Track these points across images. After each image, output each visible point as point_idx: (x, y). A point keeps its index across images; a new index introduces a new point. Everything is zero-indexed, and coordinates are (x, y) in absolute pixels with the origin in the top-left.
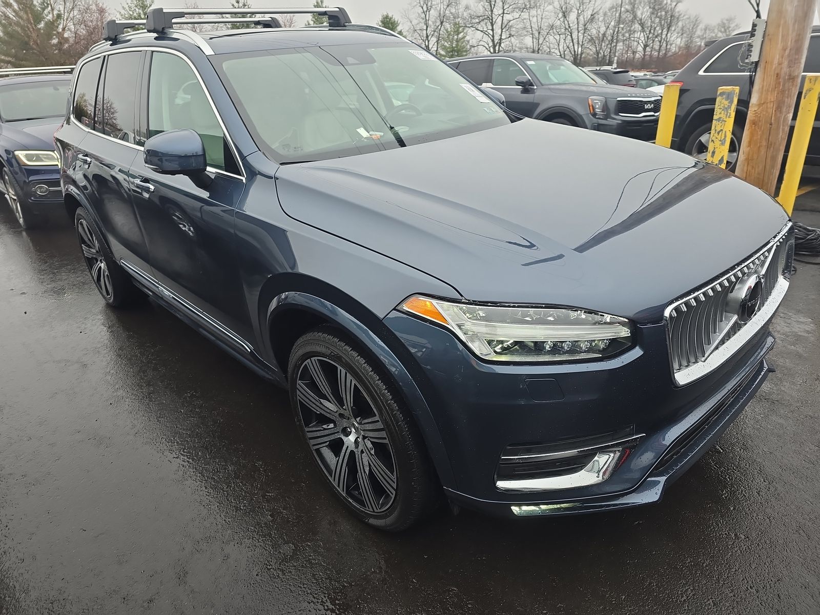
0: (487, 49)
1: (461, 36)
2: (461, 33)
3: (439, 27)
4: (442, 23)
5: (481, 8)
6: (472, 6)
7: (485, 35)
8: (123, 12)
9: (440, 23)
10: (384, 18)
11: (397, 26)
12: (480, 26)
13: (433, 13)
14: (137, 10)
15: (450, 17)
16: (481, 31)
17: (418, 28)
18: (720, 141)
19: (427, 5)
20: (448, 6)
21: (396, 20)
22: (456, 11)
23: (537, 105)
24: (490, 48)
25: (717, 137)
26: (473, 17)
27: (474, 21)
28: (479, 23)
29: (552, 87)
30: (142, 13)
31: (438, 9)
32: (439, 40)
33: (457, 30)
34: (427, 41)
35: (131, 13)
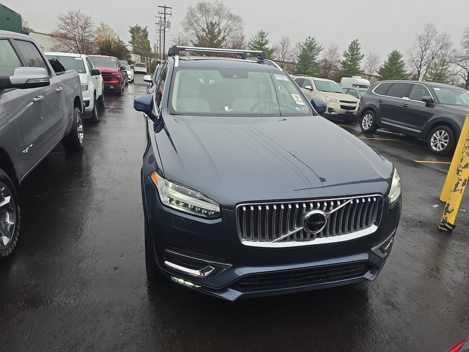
0: (463, 77)
1: (444, 67)
2: (445, 65)
3: (431, 61)
4: (433, 58)
5: (465, 52)
6: (458, 50)
7: (463, 69)
8: (252, 38)
9: (432, 58)
10: (393, 52)
11: (401, 58)
12: (461, 63)
13: (429, 52)
14: (259, 38)
15: (440, 55)
16: (461, 66)
17: (416, 59)
18: (467, 153)
19: (425, 47)
20: (440, 49)
21: (401, 54)
22: (445, 52)
23: (432, 115)
24: (465, 77)
25: (465, 150)
26: (457, 57)
27: (458, 59)
28: (461, 61)
29: (446, 105)
30: (261, 40)
31: (433, 50)
32: (428, 68)
33: (443, 63)
34: (419, 68)
35: (256, 39)
